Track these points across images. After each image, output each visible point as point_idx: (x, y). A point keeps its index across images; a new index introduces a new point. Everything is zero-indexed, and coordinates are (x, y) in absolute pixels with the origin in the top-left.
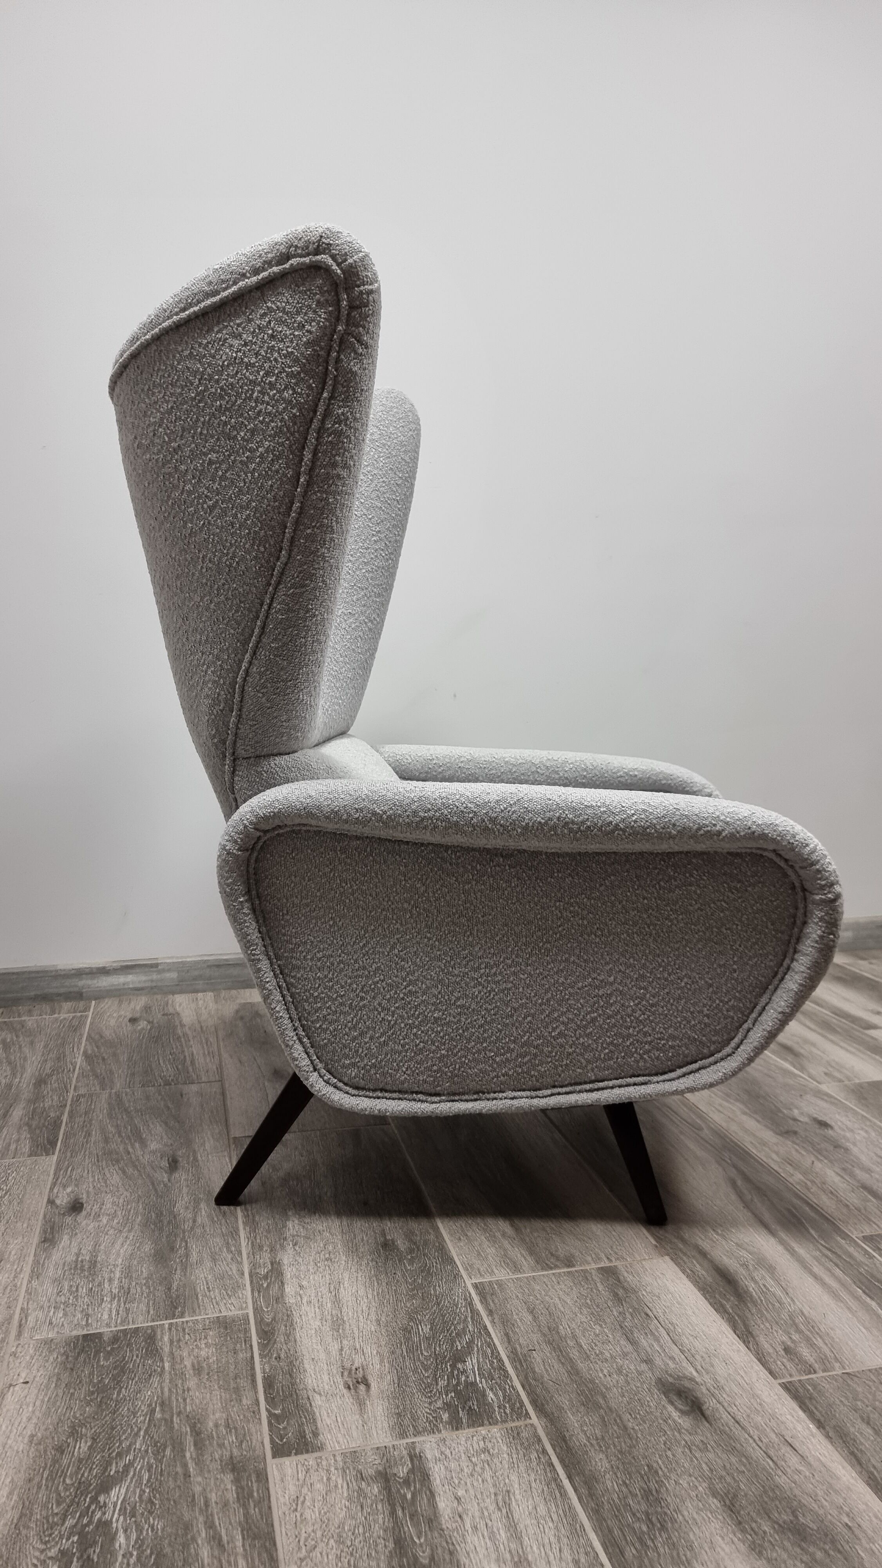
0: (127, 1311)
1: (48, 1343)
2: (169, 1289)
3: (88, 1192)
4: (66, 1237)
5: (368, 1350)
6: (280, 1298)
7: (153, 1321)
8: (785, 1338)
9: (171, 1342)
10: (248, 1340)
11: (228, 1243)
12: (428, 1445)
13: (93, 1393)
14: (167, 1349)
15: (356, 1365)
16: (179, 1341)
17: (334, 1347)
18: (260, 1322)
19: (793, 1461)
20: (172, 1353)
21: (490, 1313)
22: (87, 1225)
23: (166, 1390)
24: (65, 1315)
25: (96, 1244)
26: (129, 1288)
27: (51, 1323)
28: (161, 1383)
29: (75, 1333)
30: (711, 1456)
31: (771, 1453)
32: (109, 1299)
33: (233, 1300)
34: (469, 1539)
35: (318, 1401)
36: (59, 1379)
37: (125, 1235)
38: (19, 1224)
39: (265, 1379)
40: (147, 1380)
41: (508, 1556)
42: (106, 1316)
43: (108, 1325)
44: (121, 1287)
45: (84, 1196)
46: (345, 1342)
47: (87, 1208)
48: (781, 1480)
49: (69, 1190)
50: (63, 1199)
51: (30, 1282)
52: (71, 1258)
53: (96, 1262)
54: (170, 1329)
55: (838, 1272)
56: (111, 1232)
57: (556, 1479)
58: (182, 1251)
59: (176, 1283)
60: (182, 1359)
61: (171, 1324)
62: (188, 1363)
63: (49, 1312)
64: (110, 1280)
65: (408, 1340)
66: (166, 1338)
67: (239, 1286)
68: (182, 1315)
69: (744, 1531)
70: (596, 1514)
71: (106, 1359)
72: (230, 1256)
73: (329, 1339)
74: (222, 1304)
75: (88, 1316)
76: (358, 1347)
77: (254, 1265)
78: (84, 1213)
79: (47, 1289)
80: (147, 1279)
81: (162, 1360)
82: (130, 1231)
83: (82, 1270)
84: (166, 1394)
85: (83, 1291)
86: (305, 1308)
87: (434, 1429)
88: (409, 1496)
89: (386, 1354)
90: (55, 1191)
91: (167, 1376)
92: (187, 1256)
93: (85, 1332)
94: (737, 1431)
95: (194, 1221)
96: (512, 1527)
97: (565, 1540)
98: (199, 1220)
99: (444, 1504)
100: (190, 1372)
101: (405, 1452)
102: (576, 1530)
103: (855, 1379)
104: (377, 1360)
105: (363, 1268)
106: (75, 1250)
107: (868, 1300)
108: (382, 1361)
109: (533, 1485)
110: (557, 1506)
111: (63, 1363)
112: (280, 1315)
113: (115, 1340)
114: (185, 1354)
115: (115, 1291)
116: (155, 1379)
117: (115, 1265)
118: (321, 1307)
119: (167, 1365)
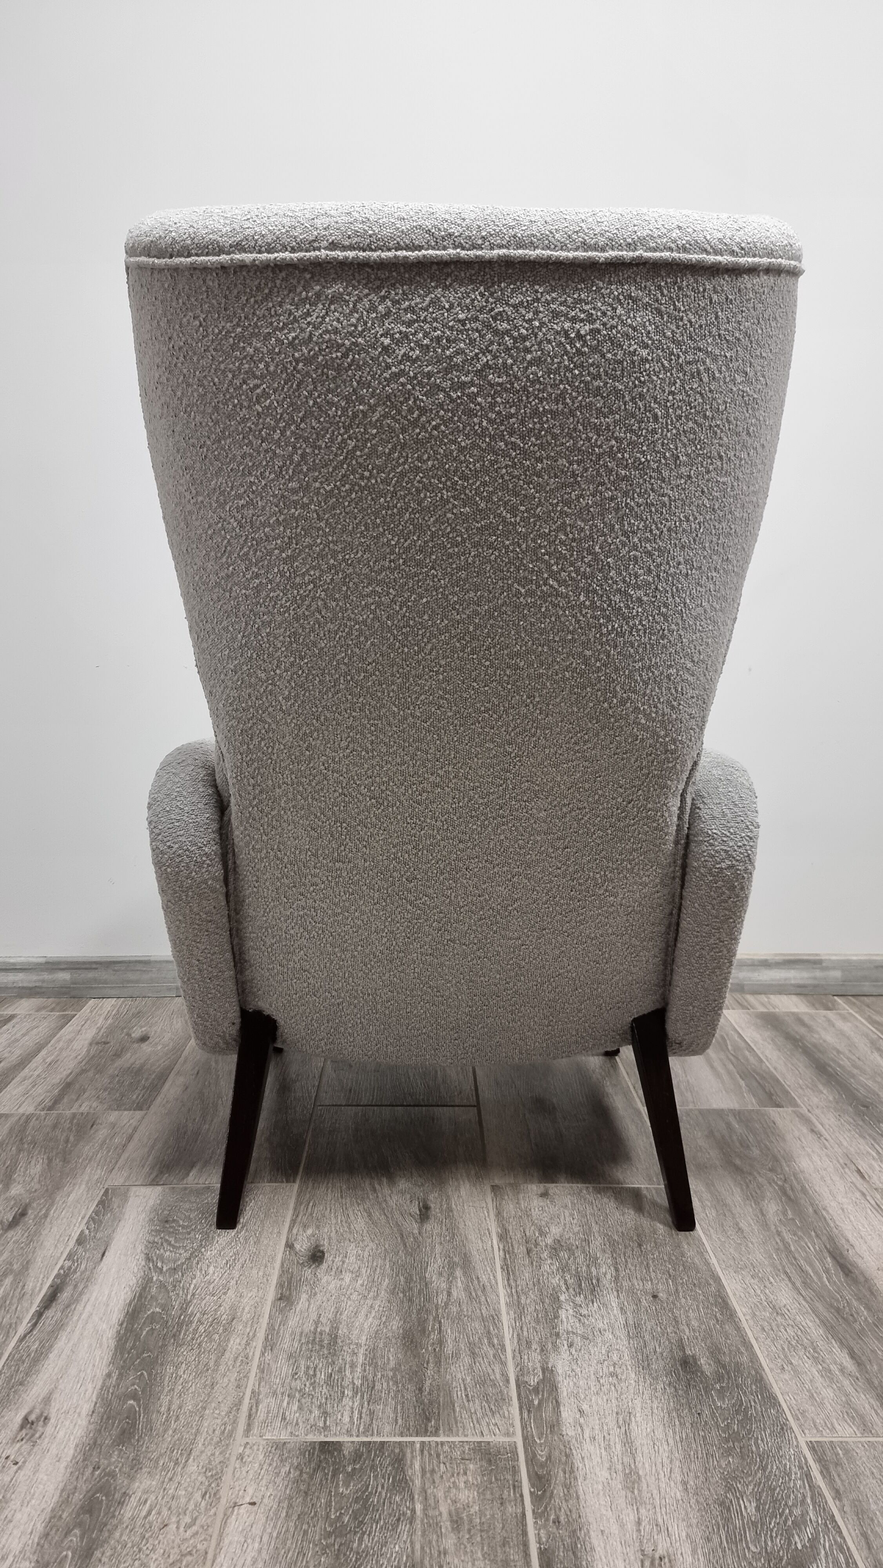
0: (372, 1413)
1: (279, 1446)
2: (421, 1390)
3: (330, 1238)
4: (304, 1296)
5: (674, 1530)
6: (555, 1426)
7: (401, 1435)
9: (423, 1472)
10: (517, 1486)
11: (489, 1332)
13: (329, 1535)
14: (418, 1482)
15: (660, 1552)
16: (433, 1471)
17: (630, 1517)
18: (531, 1460)
20: (424, 1491)
21: (838, 1495)
22: (328, 1283)
23: (418, 1547)
24: (300, 1408)
25: (338, 1311)
26: (374, 1381)
27: (284, 1418)
28: (411, 1534)
29: (311, 1438)
32: (350, 1394)
33: (497, 1419)
36: (290, 1506)
37: (369, 1302)
38: (255, 1271)
39: (542, 1553)
40: (395, 1527)
42: (346, 1419)
43: (349, 1433)
44: (365, 1378)
45: (326, 1243)
46: (643, 1511)
47: (328, 1257)
49: (309, 1232)
50: (302, 1246)
51: (263, 1354)
52: (309, 1327)
53: (336, 1336)
54: (422, 1451)
56: (354, 1296)
58: (434, 1336)
59: (428, 1383)
60: (437, 1502)
61: (423, 1443)
62: (444, 1509)
63: (282, 1401)
64: (353, 1366)
65: (727, 1520)
66: (417, 1466)
67: (502, 1400)
68: (436, 1433)
71: (346, 1485)
72: (491, 1352)
73: (621, 1502)
74: (484, 1424)
75: (325, 1414)
76: (660, 1521)
77: (522, 1371)
78: (324, 1266)
79: (282, 1368)
80: (394, 1370)
81: (412, 1499)
82: (375, 1298)
83: (322, 1346)
84: (418, 1553)
85: (321, 1377)
86: (588, 1446)
89: (700, 1542)
90: (295, 1231)
91: (418, 1525)
92: (441, 1342)
93: (323, 1439)
95: (449, 1294)
98: (455, 1294)
100: (446, 1525)
104: (687, 1549)
105: (658, 1394)
106: (314, 1316)
108: (694, 1551)
111: (296, 1481)
112: (557, 1453)
113: (357, 1456)
114: (440, 1494)
115: (358, 1382)
116: (404, 1527)
117: (358, 1345)
118: (608, 1447)
119: (419, 1507)
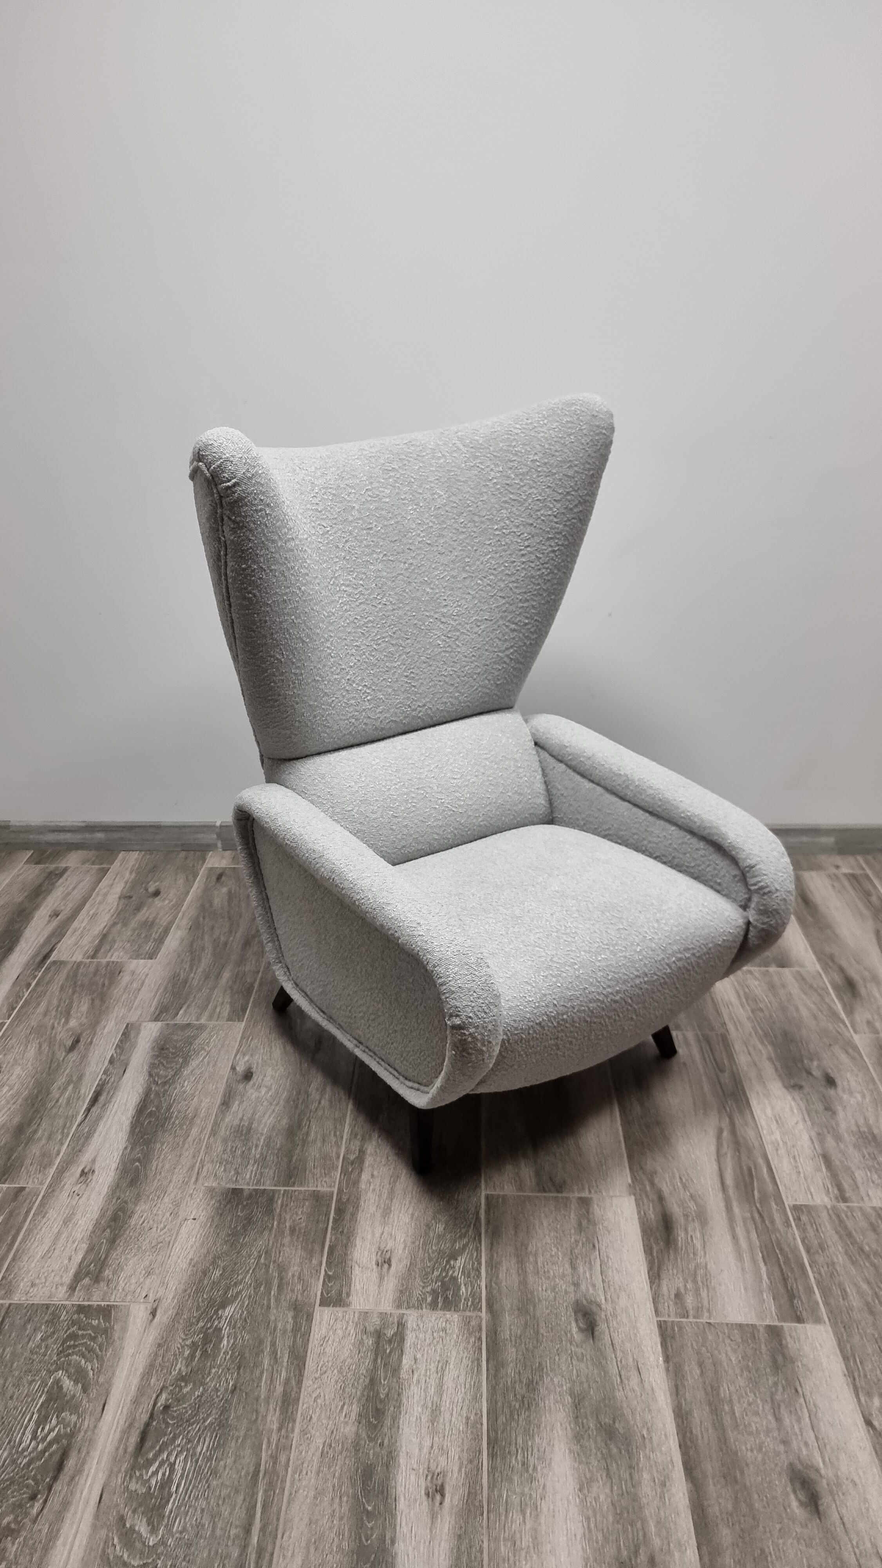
0: (261, 1173)
1: (211, 1190)
2: (290, 1161)
3: (258, 1063)
4: (237, 1103)
5: (398, 1238)
6: (356, 1183)
7: (275, 1186)
8: (681, 1285)
9: (282, 1205)
10: (327, 1214)
11: (336, 1128)
12: (412, 1317)
13: (229, 1235)
14: (278, 1211)
15: (388, 1248)
16: (287, 1205)
17: (379, 1231)
18: (339, 1200)
19: (634, 1381)
20: (280, 1215)
21: (488, 1222)
22: (252, 1094)
23: (271, 1243)
24: (225, 1170)
25: (254, 1113)
26: (266, 1156)
27: (216, 1175)
28: (270, 1235)
29: (228, 1186)
30: (583, 1365)
31: (623, 1373)
32: (253, 1162)
33: (327, 1179)
34: (412, 1388)
35: (357, 1271)
36: (213, 1221)
37: (273, 1107)
38: (211, 1085)
39: (330, 1247)
40: (262, 1232)
41: (430, 1405)
42: (248, 1176)
43: (248, 1184)
44: (262, 1154)
45: (255, 1066)
46: (386, 1228)
47: (255, 1077)
48: (619, 1395)
49: (246, 1058)
50: (240, 1069)
51: (209, 1138)
52: (237, 1122)
53: (251, 1128)
54: (284, 1195)
55: (754, 1235)
56: (265, 1103)
57: (479, 1360)
58: (305, 1130)
59: (295, 1158)
60: (285, 1221)
61: (285, 1191)
62: (288, 1224)
63: (216, 1165)
64: (257, 1146)
65: (426, 1234)
66: (280, 1202)
67: (334, 1167)
68: (293, 1185)
69: (576, 1423)
70: (493, 1390)
71: (242, 1211)
72: (334, 1140)
73: (377, 1223)
74: (319, 1181)
75: (237, 1173)
76: (393, 1233)
77: (348, 1151)
78: (251, 1083)
79: (219, 1147)
80: (280, 1149)
81: (273, 1219)
82: (277, 1105)
83: (242, 1135)
84: (270, 1245)
85: (239, 1152)
86: (370, 1194)
87: (419, 1307)
88: (388, 1351)
89: (409, 1244)
90: (238, 1058)
91: (273, 1232)
92: (308, 1134)
93: (234, 1186)
94: (609, 1352)
95: (319, 1103)
96: (440, 1386)
97: (467, 1402)
98: (323, 1102)
99: (406, 1362)
100: (287, 1231)
101: (396, 1320)
102: (476, 1399)
103: (713, 1329)
104: (402, 1246)
106: (240, 1116)
107: (762, 1265)
108: (404, 1249)
109: (464, 1360)
110: (472, 1378)
111: (218, 1209)
112: (353, 1197)
113: (250, 1196)
114: (288, 1217)
115: (258, 1156)
116: (266, 1233)
117: (262, 1134)
118: (380, 1196)
119: (275, 1223)
